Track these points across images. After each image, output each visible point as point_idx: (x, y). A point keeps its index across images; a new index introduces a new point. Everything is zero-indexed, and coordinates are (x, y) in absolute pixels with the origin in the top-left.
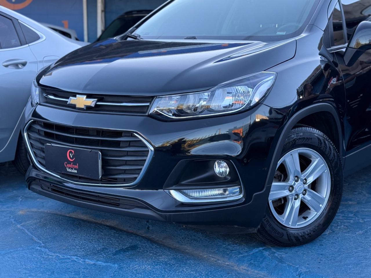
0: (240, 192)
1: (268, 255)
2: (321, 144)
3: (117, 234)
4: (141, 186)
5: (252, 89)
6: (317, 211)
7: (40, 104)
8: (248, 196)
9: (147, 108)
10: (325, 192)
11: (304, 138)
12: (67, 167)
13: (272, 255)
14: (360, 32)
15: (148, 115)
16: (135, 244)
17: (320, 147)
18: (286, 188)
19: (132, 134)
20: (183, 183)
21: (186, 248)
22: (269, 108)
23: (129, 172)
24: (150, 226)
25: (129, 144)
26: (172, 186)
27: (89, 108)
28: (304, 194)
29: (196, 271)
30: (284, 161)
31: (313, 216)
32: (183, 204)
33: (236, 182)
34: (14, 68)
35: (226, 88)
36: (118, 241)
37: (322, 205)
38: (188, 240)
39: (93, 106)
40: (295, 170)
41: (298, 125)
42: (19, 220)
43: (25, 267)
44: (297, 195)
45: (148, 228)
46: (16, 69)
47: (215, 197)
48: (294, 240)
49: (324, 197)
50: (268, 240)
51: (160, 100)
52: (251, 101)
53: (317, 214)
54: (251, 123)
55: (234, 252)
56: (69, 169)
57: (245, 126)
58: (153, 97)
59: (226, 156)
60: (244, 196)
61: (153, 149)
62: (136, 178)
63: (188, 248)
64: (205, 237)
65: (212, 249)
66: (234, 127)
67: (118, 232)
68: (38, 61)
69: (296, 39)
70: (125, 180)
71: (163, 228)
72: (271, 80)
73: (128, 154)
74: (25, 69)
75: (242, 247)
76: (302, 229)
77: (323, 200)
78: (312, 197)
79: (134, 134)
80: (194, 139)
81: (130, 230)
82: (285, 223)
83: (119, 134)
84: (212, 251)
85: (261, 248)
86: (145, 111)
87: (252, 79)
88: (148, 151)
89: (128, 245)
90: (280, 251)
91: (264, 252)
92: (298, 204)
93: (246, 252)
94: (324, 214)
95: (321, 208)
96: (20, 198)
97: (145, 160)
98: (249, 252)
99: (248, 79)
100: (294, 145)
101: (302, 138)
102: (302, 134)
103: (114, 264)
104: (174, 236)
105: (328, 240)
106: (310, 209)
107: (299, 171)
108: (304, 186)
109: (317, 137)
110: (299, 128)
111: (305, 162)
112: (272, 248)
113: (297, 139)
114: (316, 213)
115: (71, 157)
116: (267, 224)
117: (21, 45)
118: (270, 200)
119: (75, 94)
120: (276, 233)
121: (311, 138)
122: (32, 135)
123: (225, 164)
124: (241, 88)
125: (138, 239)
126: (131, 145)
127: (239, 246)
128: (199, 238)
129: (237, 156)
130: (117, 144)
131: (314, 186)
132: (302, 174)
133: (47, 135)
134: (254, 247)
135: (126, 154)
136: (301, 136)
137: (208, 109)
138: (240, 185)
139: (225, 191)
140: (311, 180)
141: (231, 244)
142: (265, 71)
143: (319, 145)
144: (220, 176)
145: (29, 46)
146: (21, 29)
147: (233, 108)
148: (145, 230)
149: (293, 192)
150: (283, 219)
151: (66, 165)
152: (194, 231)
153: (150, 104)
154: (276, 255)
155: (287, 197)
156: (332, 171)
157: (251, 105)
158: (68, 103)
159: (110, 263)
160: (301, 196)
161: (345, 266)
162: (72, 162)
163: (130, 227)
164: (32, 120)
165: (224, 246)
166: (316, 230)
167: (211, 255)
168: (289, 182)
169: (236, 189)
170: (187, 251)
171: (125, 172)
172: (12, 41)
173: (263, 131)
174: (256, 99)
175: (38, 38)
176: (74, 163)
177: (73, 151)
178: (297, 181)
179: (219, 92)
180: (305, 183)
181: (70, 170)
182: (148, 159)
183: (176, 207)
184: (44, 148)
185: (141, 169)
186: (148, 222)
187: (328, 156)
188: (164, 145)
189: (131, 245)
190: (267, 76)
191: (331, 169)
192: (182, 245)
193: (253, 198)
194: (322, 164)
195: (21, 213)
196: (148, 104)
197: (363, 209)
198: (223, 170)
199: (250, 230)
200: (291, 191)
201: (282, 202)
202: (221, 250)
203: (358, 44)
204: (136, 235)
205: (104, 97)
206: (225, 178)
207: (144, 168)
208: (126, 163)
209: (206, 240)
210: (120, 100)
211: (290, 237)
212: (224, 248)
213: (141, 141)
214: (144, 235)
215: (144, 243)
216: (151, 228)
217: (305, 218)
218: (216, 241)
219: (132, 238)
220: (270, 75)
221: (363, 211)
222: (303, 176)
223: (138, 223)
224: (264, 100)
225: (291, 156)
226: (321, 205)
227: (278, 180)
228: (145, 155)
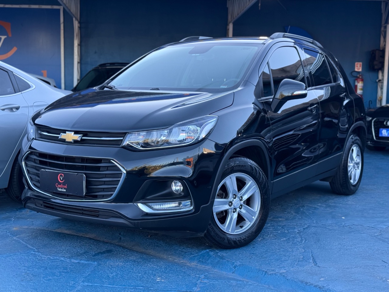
0: (191, 205)
1: (213, 254)
2: (253, 170)
3: (96, 242)
4: (115, 200)
5: (200, 128)
6: (250, 221)
7: (35, 139)
8: (197, 208)
9: (121, 141)
10: (257, 206)
11: (240, 165)
12: (58, 187)
13: (216, 254)
14: (282, 87)
15: (122, 147)
16: (110, 249)
17: (253, 173)
18: (226, 203)
19: (109, 161)
20: (148, 198)
21: (150, 252)
22: (215, 143)
23: (107, 190)
24: (122, 237)
25: (107, 168)
26: (139, 200)
27: (76, 142)
28: (240, 209)
29: (158, 266)
30: (225, 183)
31: (248, 225)
33: (188, 197)
34: (9, 111)
35: (181, 127)
36: (96, 247)
37: (255, 217)
38: (152, 246)
39: (79, 140)
40: (233, 189)
41: (235, 155)
42: (14, 234)
43: (24, 265)
44: (235, 209)
45: (120, 238)
46: (11, 112)
47: (172, 208)
48: (233, 244)
49: (256, 211)
50: (213, 243)
51: (131, 136)
52: (199, 137)
53: (250, 224)
54: (200, 154)
55: (188, 253)
56: (60, 188)
57: (194, 156)
58: (125, 133)
59: (181, 177)
60: (194, 208)
61: (125, 172)
62: (112, 194)
63: (152, 252)
64: (166, 244)
65: (170, 252)
66: (187, 157)
67: (96, 241)
68: (29, 105)
69: (234, 91)
70: (103, 197)
71: (132, 238)
72: (214, 122)
73: (106, 176)
74: (18, 112)
75: (194, 250)
76: (239, 235)
77: (255, 213)
78: (247, 211)
79: (111, 160)
80: (157, 165)
81: (106, 240)
82: (226, 231)
83: (99, 161)
84: (171, 253)
85: (208, 250)
86: (120, 143)
87: (200, 121)
88: (122, 174)
89: (104, 249)
90: (222, 252)
91: (210, 252)
92: (235, 216)
93: (197, 253)
94: (255, 224)
95: (253, 219)
96: (13, 218)
97: (119, 181)
99: (197, 121)
100: (233, 171)
101: (238, 165)
102: (238, 162)
103: (94, 262)
104: (141, 244)
105: (259, 244)
106: (245, 220)
107: (236, 191)
108: (240, 202)
109: (250, 165)
110: (236, 158)
111: (241, 184)
112: (216, 250)
113: (235, 166)
114: (250, 223)
115: (62, 179)
116: (212, 230)
117: (15, 93)
118: (215, 212)
119: (64, 131)
120: (219, 238)
121: (245, 166)
122: (29, 163)
123: (180, 184)
124: (192, 127)
125: (112, 246)
126: (109, 169)
127: (191, 249)
128: (161, 244)
129: (189, 177)
130: (98, 169)
131: (249, 202)
132: (238, 193)
133: (42, 163)
134: (203, 249)
137: (168, 143)
138: (191, 199)
139: (180, 204)
140: (245, 197)
141: (185, 248)
142: (209, 114)
143: (251, 171)
144: (176, 193)
145: (21, 93)
146: (15, 80)
147: (186, 141)
148: (118, 240)
149: (232, 206)
150: (224, 228)
151: (57, 186)
152: (156, 240)
153: (124, 138)
154: (219, 254)
155: (227, 211)
156: (261, 191)
157: (199, 140)
158: (59, 138)
159: (91, 261)
160: (238, 210)
161: (269, 261)
162: (62, 183)
163: (105, 238)
164: (29, 152)
165: (180, 249)
166: (250, 236)
167: (169, 256)
168: (229, 199)
169: (188, 202)
170: (151, 254)
171: (103, 190)
172: (8, 89)
173: (211, 161)
174: (203, 135)
175: (29, 87)
176: (64, 184)
177: (63, 175)
178: (235, 198)
179: (175, 130)
180: (241, 200)
181: (60, 190)
182: (122, 180)
184: (39, 173)
185: (116, 188)
186: (120, 234)
187: (258, 179)
188: (133, 169)
190: (211, 118)
191: (261, 189)
192: (147, 250)
193: (200, 210)
194: (254, 186)
195: (15, 229)
196: (122, 138)
197: (289, 224)
198: (178, 188)
199: (199, 234)
200: (230, 206)
201: (223, 214)
202: (177, 252)
203: (282, 95)
204: (111, 244)
205: (88, 133)
206: (180, 194)
207: (119, 186)
208: (105, 183)
209: (166, 246)
210: (100, 135)
211: (230, 241)
212: (180, 251)
213: (116, 166)
214: (117, 244)
216: (122, 239)
217: (241, 227)
218: (174, 246)
219: (108, 245)
220: (213, 118)
221: (289, 225)
222: (239, 195)
223: (112, 235)
224: (208, 136)
225: (230, 179)
226: (253, 217)
227: (220, 197)
228: (120, 177)
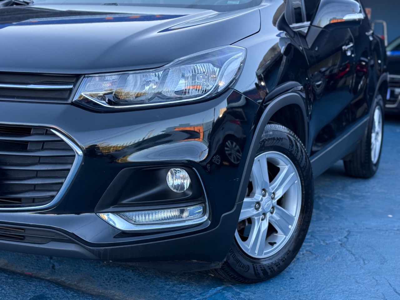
0: (204, 213)
1: (232, 297)
2: (293, 146)
4: (59, 209)
5: (219, 69)
6: (286, 234)
8: (214, 217)
9: (69, 92)
11: (274, 138)
13: (237, 297)
15: (72, 102)
16: (42, 293)
17: (292, 151)
18: (252, 205)
19: (47, 130)
20: (124, 202)
21: (114, 293)
23: (42, 189)
24: (55, 264)
25: (43, 145)
26: (108, 206)
28: (272, 213)
31: (282, 240)
32: (124, 234)
33: (200, 199)
35: (183, 66)
36: (14, 290)
37: (292, 226)
38: (115, 281)
40: (263, 180)
44: (264, 214)
45: (53, 267)
47: (170, 221)
48: (262, 274)
49: (294, 215)
50: (230, 276)
51: (90, 81)
53: (285, 238)
55: (184, 295)
58: (78, 77)
59: (187, 162)
60: (209, 218)
61: (80, 152)
62: (53, 197)
63: (117, 293)
64: (139, 277)
65: (151, 293)
70: (34, 201)
71: (75, 266)
72: (240, 58)
73: (40, 160)
75: (194, 287)
76: (270, 259)
77: (291, 218)
78: (281, 217)
79: (51, 130)
81: (27, 271)
82: (250, 253)
83: (26, 131)
84: (152, 295)
85: (219, 288)
86: (66, 96)
87: (218, 55)
88: (74, 156)
90: (245, 290)
91: (224, 293)
92: (265, 226)
93: (200, 294)
95: (290, 229)
97: (69, 170)
98: (204, 294)
99: (212, 54)
100: (263, 148)
101: (272, 138)
102: (271, 133)
105: (297, 271)
106: (277, 232)
107: (267, 183)
108: (272, 202)
109: (288, 137)
112: (233, 287)
113: (267, 140)
114: (285, 236)
116: (231, 255)
120: (240, 266)
121: (282, 139)
123: (183, 173)
125: (43, 285)
126: (45, 147)
127: (188, 286)
128: (130, 278)
130: (23, 146)
132: (270, 186)
134: (210, 287)
135: (38, 161)
136: (270, 135)
137: (159, 95)
138: (205, 203)
139: (182, 212)
140: (279, 194)
141: (176, 284)
142: (231, 45)
143: (290, 147)
144: (175, 191)
147: (187, 95)
148: (49, 270)
149: (260, 210)
150: (247, 246)
153: (74, 86)
154: (242, 296)
155: (252, 218)
156: (303, 182)
157: (219, 91)
160: (268, 215)
163: (25, 267)
165: (168, 287)
166: (286, 259)
168: (255, 197)
169: (198, 209)
170: (116, 297)
171: (34, 188)
178: (264, 196)
179: (173, 73)
180: (273, 198)
182: (74, 168)
183: (115, 237)
185: (62, 183)
186: (51, 258)
187: (300, 160)
189: (36, 295)
191: (302, 179)
192: (106, 289)
193: (221, 221)
194: (292, 173)
196: (71, 87)
198: (178, 182)
199: (213, 265)
200: (257, 209)
201: (245, 225)
202: (164, 294)
206: (184, 194)
207: (67, 182)
208: (37, 174)
209: (141, 280)
211: (257, 270)
212: (168, 290)
213: (62, 141)
214: (49, 278)
215: (54, 291)
216: (57, 267)
217: (272, 244)
218: (154, 280)
220: (238, 51)
222: (271, 188)
223: (37, 260)
224: (235, 84)
225: (259, 162)
226: (290, 227)
228: (70, 162)
